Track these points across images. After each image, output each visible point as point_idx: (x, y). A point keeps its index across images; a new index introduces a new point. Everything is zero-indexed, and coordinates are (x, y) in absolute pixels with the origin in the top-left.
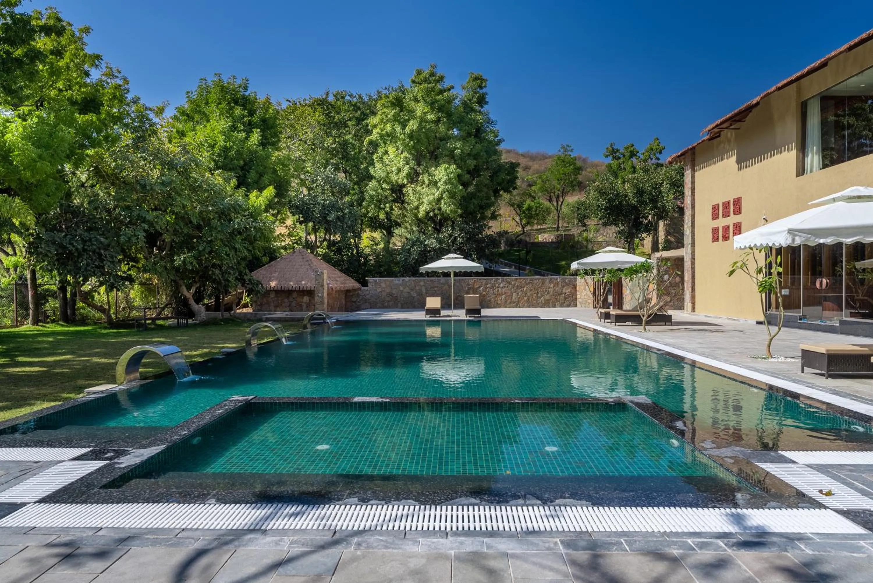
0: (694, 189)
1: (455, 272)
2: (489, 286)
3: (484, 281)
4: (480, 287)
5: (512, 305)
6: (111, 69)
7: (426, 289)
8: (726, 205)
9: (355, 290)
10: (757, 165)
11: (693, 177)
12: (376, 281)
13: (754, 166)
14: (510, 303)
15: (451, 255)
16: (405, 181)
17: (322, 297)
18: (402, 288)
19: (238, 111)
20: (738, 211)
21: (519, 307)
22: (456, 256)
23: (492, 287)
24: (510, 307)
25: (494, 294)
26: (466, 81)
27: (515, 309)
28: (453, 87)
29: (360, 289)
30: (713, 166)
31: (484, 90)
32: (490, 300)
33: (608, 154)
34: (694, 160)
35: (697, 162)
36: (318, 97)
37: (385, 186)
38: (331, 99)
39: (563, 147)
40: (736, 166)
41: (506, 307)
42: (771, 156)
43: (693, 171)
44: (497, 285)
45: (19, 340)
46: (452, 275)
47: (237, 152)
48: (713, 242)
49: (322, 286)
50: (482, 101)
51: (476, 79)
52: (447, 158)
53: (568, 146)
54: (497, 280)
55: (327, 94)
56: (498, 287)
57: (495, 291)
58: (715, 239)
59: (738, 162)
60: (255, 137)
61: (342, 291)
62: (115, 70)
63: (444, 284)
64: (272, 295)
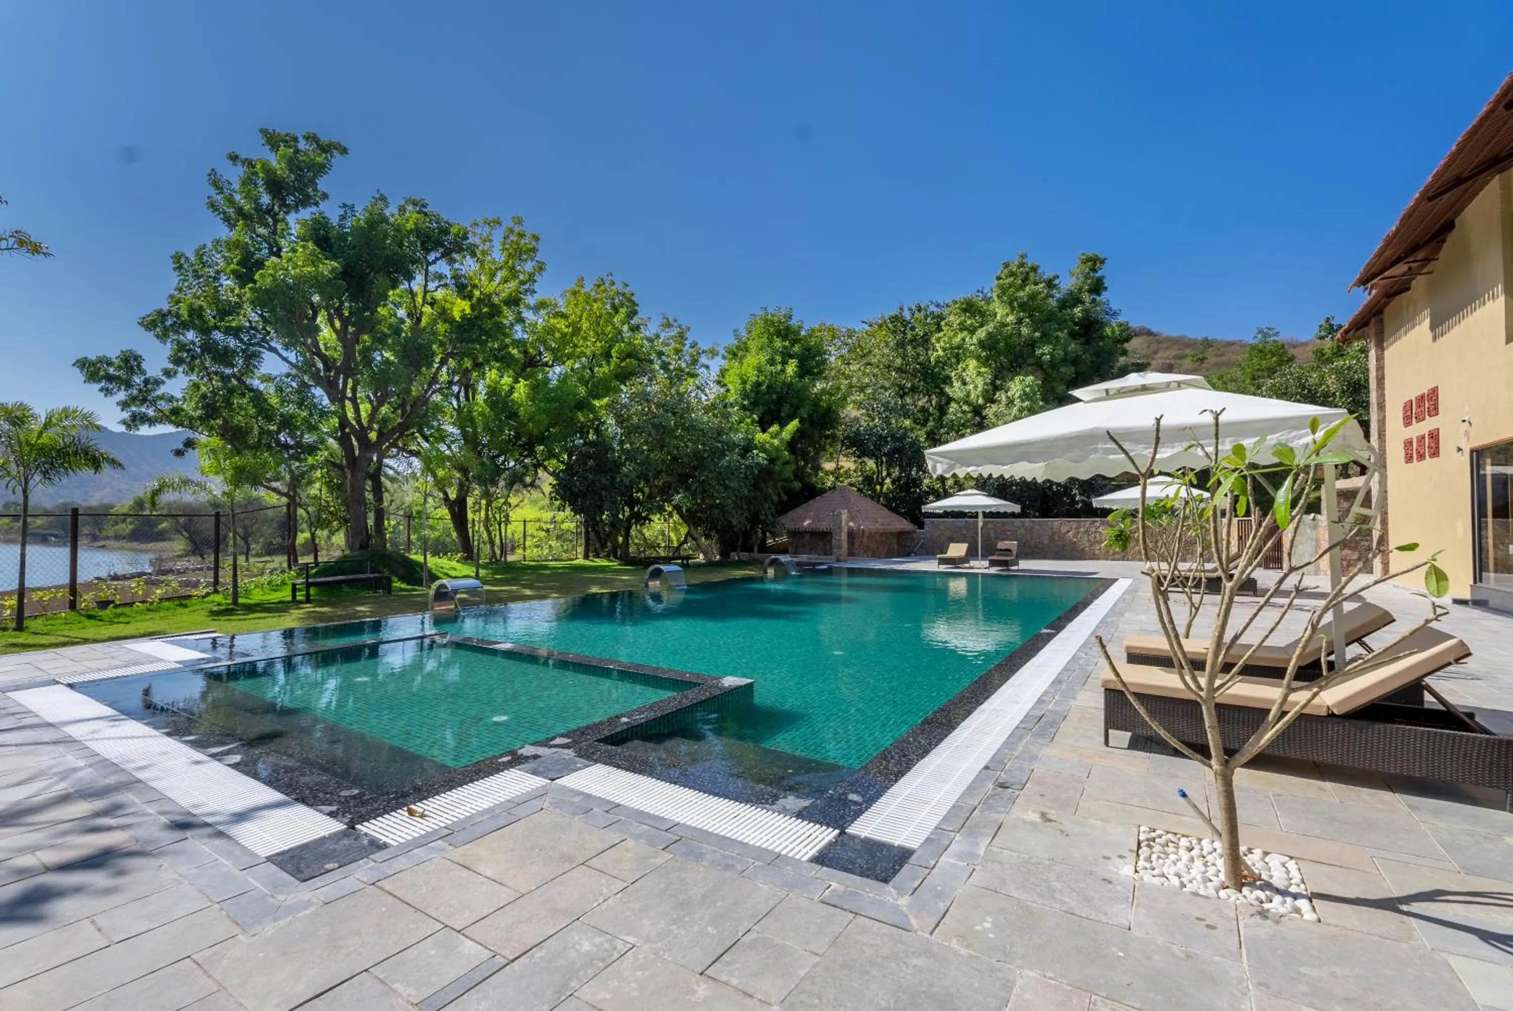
0: (1383, 377)
1: (984, 513)
2: (1082, 530)
3: (1075, 525)
4: (1068, 532)
5: (1116, 556)
6: (668, 319)
7: (996, 533)
8: (1421, 399)
9: (909, 533)
10: (1455, 329)
11: (1380, 359)
12: (933, 522)
13: (1451, 332)
14: (1113, 554)
15: (969, 491)
16: (981, 401)
17: (840, 541)
18: (964, 532)
19: (778, 343)
20: (1434, 410)
21: (1128, 560)
22: (975, 491)
23: (1087, 531)
24: (1113, 560)
25: (1088, 541)
26: (1076, 267)
27: (1121, 562)
28: (1058, 277)
29: (914, 532)
30: (1404, 339)
31: (1099, 274)
32: (1083, 550)
33: (1323, 333)
34: (1382, 332)
35: (1386, 333)
36: (893, 314)
37: (965, 408)
38: (907, 315)
39: (1260, 332)
40: (1430, 335)
41: (1107, 559)
42: (1471, 312)
43: (1380, 347)
44: (1094, 530)
45: (543, 572)
46: (981, 516)
47: (769, 387)
48: (1407, 462)
49: (840, 527)
50: (1097, 287)
51: (1089, 259)
52: (1030, 368)
53: (1269, 329)
54: (1094, 522)
55: (901, 309)
56: (1096, 532)
57: (1091, 538)
58: (1409, 459)
59: (1433, 328)
60: (791, 368)
61: (892, 534)
62: (671, 320)
63: (1019, 527)
64: (807, 537)
